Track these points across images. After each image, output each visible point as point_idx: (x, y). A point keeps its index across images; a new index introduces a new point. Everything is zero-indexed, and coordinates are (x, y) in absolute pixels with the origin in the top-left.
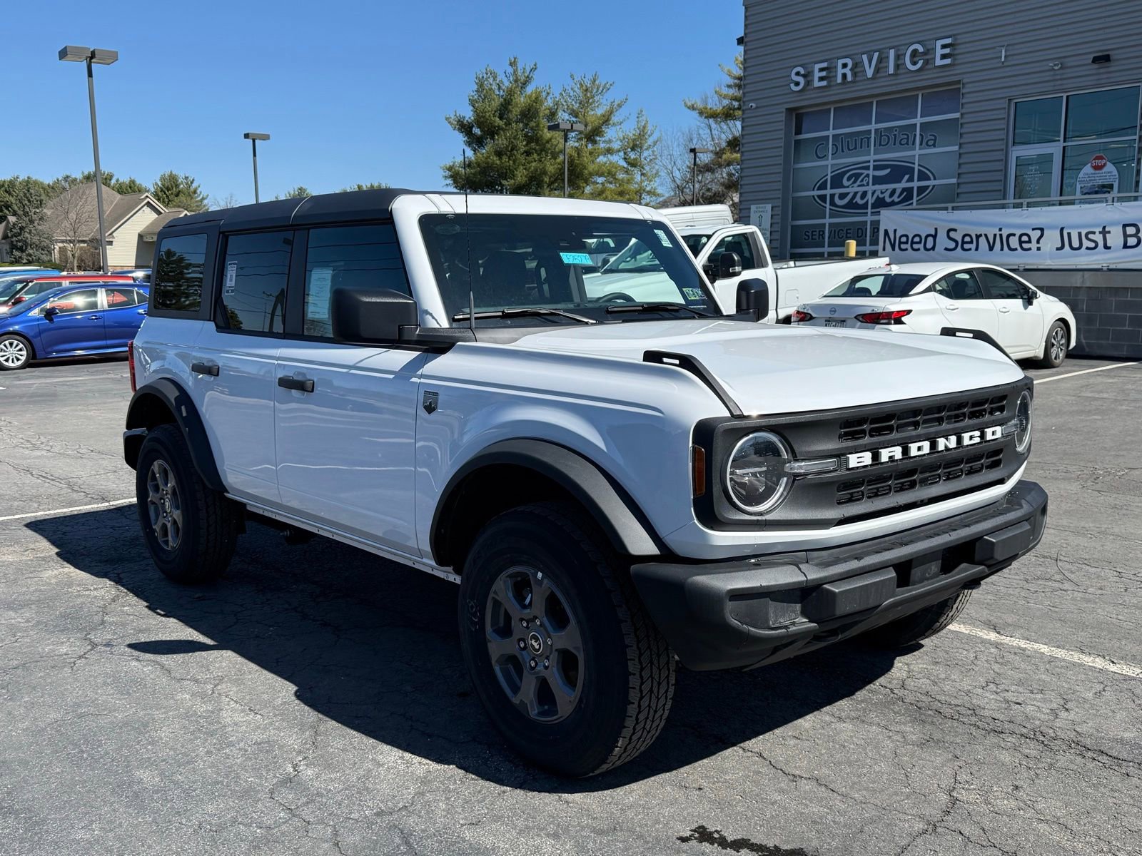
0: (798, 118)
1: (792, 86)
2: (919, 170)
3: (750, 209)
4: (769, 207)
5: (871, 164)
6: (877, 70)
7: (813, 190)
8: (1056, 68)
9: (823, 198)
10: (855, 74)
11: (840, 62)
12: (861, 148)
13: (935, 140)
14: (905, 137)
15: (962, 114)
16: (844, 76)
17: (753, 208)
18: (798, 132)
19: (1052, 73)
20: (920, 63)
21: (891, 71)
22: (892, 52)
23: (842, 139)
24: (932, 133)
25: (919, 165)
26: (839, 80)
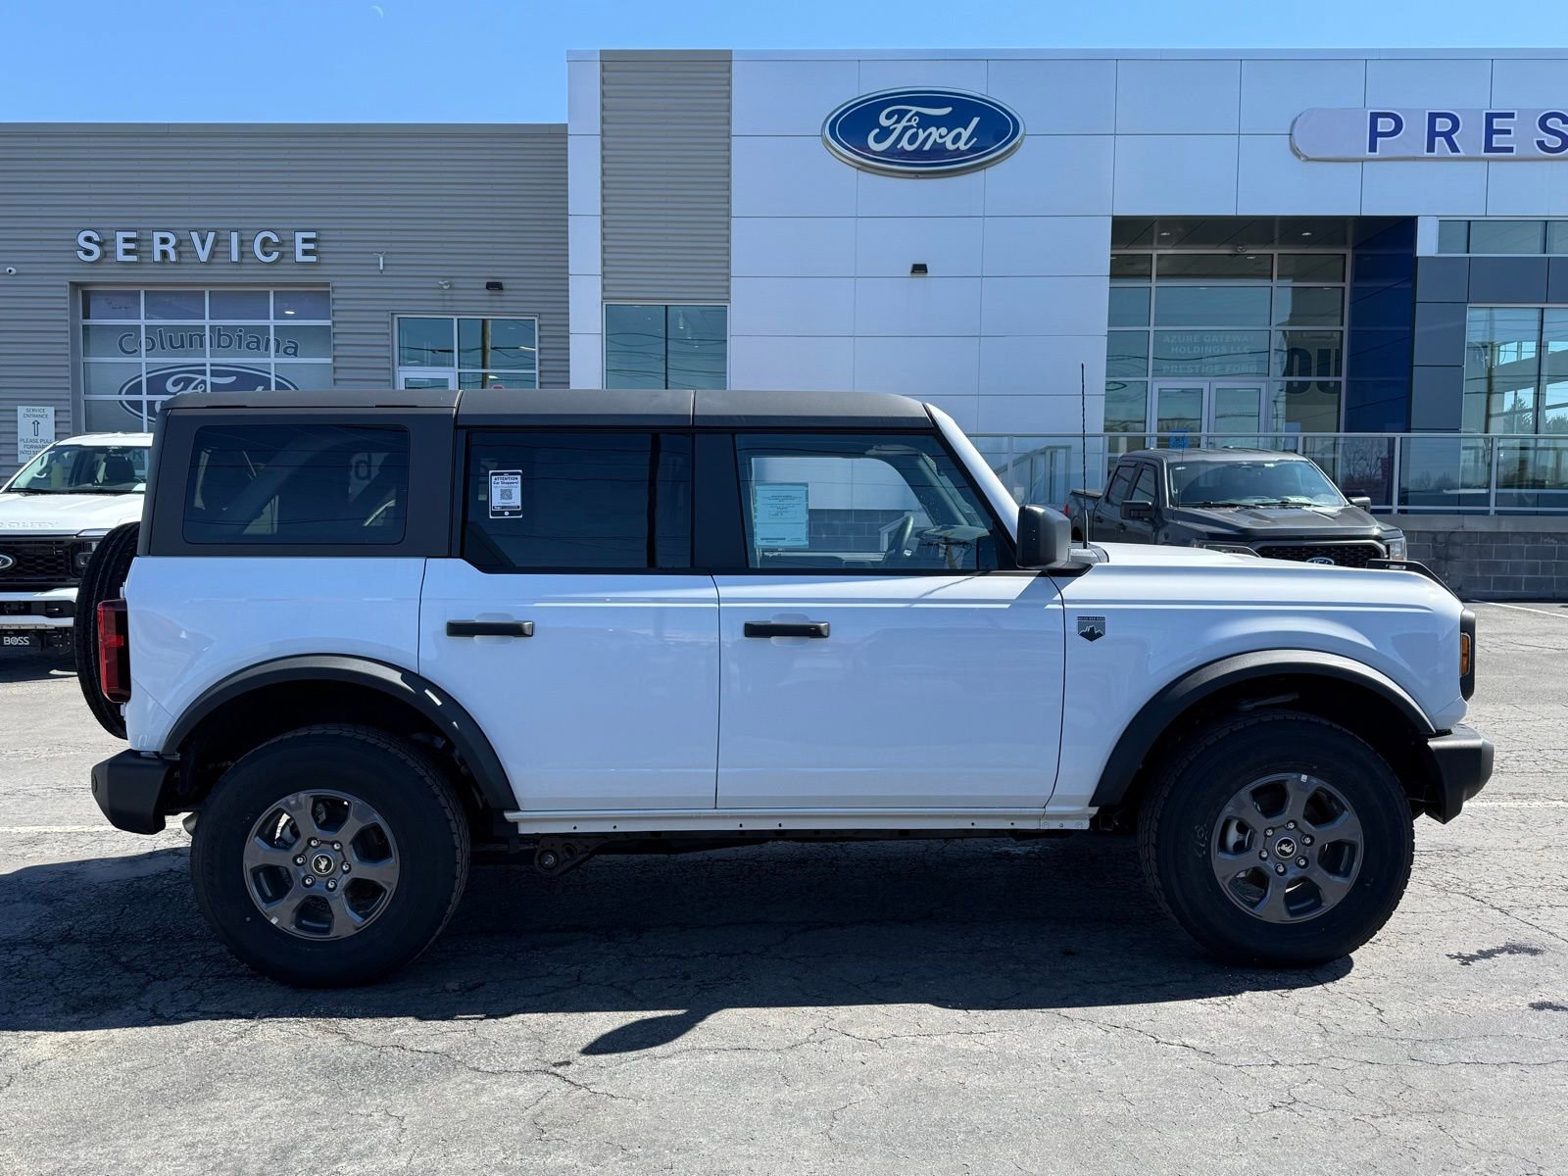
0: (85, 296)
1: (81, 254)
2: (276, 382)
3: (16, 411)
4: (50, 411)
5: (208, 369)
6: (213, 254)
7: (120, 393)
8: (445, 287)
9: (137, 405)
10: (179, 254)
11: (157, 236)
12: (191, 346)
13: (296, 348)
14: (256, 340)
15: (333, 322)
16: (164, 254)
17: (21, 410)
18: (86, 316)
19: (440, 292)
20: (275, 255)
21: (235, 257)
22: (234, 236)
23: (160, 331)
24: (291, 341)
25: (276, 376)
26: (157, 257)
